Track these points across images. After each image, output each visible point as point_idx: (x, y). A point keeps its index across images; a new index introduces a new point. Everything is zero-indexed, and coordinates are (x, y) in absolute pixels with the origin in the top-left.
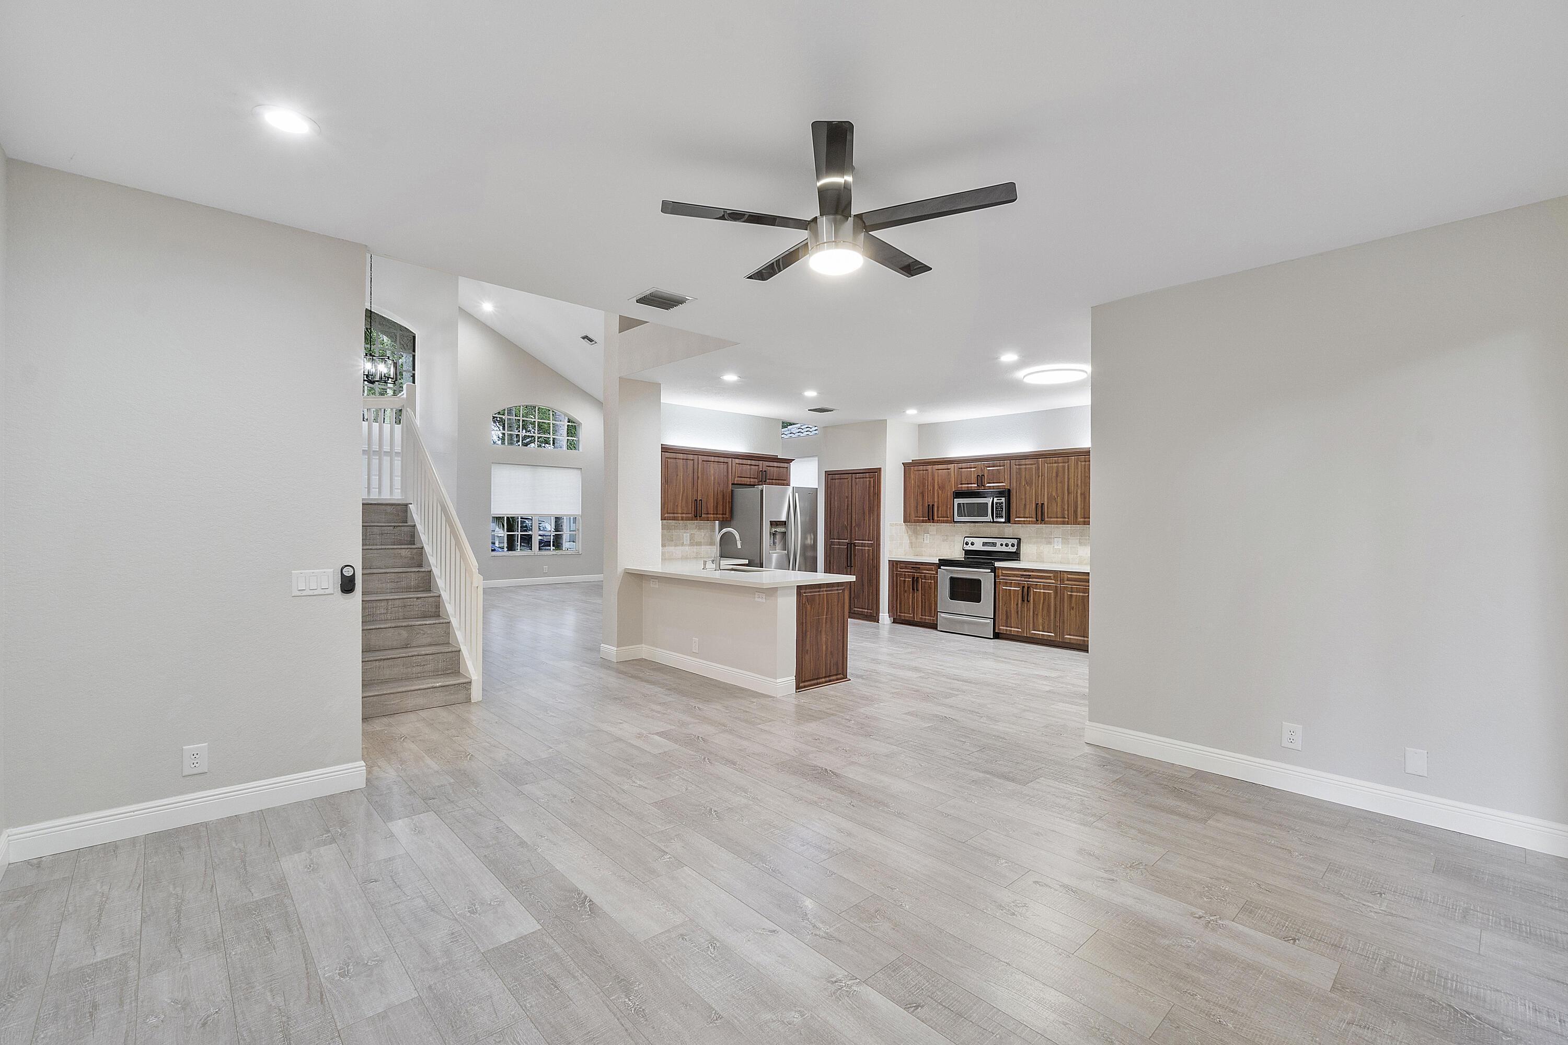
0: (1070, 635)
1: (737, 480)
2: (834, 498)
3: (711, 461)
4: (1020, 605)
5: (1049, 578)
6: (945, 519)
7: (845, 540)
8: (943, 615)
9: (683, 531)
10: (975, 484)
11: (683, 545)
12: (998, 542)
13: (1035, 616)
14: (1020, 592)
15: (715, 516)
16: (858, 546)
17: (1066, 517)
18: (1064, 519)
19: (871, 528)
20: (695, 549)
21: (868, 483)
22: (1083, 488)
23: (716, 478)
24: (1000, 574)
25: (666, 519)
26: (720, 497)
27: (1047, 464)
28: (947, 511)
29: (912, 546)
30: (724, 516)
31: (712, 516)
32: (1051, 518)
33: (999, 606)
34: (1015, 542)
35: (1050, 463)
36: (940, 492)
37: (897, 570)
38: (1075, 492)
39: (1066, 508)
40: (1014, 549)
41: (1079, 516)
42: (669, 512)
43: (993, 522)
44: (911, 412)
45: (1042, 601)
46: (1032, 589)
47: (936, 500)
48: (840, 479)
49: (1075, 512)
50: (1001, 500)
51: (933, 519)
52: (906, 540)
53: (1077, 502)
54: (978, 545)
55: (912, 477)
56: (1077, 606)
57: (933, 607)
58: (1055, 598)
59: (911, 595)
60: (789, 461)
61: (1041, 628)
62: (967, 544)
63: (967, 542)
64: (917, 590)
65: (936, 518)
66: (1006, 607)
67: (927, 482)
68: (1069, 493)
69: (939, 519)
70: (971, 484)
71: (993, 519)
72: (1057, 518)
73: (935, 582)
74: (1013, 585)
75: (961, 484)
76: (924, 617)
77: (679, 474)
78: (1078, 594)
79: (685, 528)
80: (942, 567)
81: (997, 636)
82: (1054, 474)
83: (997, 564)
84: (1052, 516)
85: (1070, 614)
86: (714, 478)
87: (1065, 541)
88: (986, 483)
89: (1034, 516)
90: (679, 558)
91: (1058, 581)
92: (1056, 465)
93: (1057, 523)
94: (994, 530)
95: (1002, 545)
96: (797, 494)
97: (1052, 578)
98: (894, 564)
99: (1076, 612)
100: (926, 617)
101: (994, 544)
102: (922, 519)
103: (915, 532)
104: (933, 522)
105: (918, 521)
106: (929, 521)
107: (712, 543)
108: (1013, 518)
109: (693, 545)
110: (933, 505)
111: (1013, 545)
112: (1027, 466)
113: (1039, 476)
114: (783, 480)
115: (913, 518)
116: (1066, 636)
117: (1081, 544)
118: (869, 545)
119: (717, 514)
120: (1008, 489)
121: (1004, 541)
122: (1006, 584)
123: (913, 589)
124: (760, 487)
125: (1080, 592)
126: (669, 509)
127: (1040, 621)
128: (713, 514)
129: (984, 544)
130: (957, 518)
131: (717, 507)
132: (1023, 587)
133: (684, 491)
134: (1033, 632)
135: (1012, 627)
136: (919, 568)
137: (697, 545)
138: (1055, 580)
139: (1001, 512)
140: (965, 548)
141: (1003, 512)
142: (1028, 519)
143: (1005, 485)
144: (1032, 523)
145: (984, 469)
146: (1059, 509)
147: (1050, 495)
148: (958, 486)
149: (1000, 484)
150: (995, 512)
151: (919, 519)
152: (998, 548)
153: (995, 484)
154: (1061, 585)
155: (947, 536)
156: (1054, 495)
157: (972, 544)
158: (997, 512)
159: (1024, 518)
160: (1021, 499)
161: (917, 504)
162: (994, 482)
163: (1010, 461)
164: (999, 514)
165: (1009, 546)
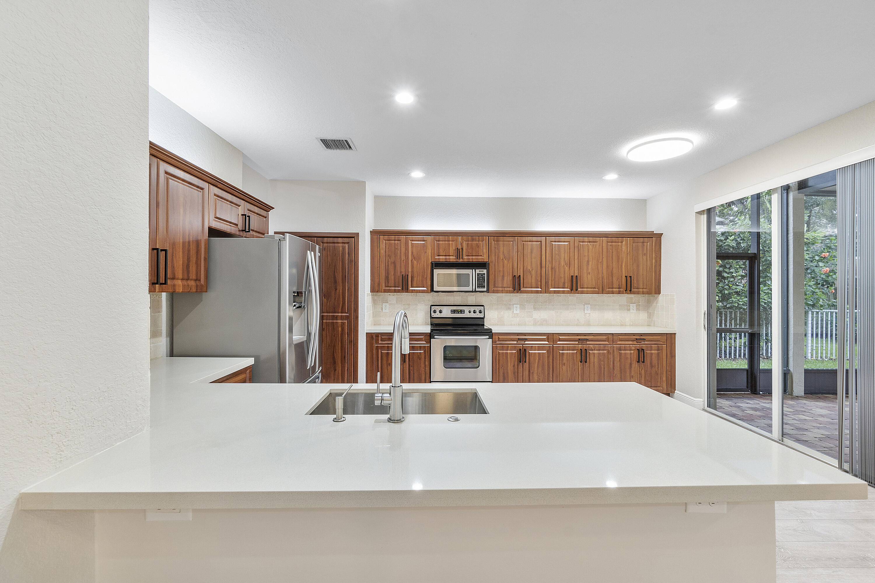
3: (179, 179)
4: (516, 366)
5: (543, 340)
6: (421, 288)
10: (454, 256)
12: (466, 309)
13: (531, 375)
14: (517, 355)
15: (185, 282)
17: (539, 287)
18: (537, 289)
19: (347, 298)
22: (553, 263)
24: (497, 340)
27: (522, 242)
28: (423, 281)
30: (198, 283)
31: (180, 282)
32: (526, 288)
33: (496, 369)
35: (525, 242)
36: (415, 262)
37: (375, 342)
38: (548, 267)
39: (539, 280)
40: (482, 315)
41: (550, 286)
43: (476, 291)
44: (417, 174)
45: (537, 361)
46: (528, 350)
47: (410, 270)
49: (547, 283)
50: (483, 271)
53: (548, 275)
54: (447, 313)
56: (568, 361)
58: (548, 357)
60: (268, 209)
62: (434, 312)
63: (434, 310)
65: (410, 288)
66: (504, 370)
68: (542, 267)
69: (413, 289)
70: (450, 255)
71: (473, 289)
72: (532, 287)
74: (509, 348)
75: (439, 256)
78: (568, 352)
80: (435, 337)
82: (530, 251)
84: (528, 286)
85: (562, 369)
87: (523, 307)
88: (465, 255)
89: (511, 285)
91: (552, 342)
92: (532, 243)
93: (531, 292)
95: (470, 312)
96: (312, 253)
97: (546, 340)
98: (373, 337)
99: (567, 367)
101: (462, 312)
102: (394, 288)
103: (374, 302)
104: (407, 292)
105: (389, 291)
106: (403, 290)
108: (492, 287)
110: (407, 275)
111: (480, 312)
112: (506, 243)
113: (515, 252)
115: (383, 287)
118: (342, 318)
119: (188, 279)
120: (487, 262)
121: (472, 309)
122: (503, 347)
125: (569, 350)
127: (536, 378)
128: (182, 279)
129: (454, 312)
130: (436, 288)
131: (188, 266)
132: (520, 350)
138: (548, 342)
139: (483, 282)
140: (433, 316)
141: (485, 282)
142: (506, 289)
143: (484, 258)
144: (508, 292)
145: (463, 243)
146: (533, 281)
147: (525, 268)
148: (438, 257)
149: (479, 257)
150: (477, 282)
151: (390, 288)
152: (466, 315)
153: (474, 257)
154: (554, 345)
155: (409, 305)
156: (529, 268)
157: (441, 312)
158: (479, 282)
159: (502, 287)
160: (500, 271)
161: (388, 273)
162: (472, 256)
163: (489, 237)
164: (481, 284)
165: (478, 313)
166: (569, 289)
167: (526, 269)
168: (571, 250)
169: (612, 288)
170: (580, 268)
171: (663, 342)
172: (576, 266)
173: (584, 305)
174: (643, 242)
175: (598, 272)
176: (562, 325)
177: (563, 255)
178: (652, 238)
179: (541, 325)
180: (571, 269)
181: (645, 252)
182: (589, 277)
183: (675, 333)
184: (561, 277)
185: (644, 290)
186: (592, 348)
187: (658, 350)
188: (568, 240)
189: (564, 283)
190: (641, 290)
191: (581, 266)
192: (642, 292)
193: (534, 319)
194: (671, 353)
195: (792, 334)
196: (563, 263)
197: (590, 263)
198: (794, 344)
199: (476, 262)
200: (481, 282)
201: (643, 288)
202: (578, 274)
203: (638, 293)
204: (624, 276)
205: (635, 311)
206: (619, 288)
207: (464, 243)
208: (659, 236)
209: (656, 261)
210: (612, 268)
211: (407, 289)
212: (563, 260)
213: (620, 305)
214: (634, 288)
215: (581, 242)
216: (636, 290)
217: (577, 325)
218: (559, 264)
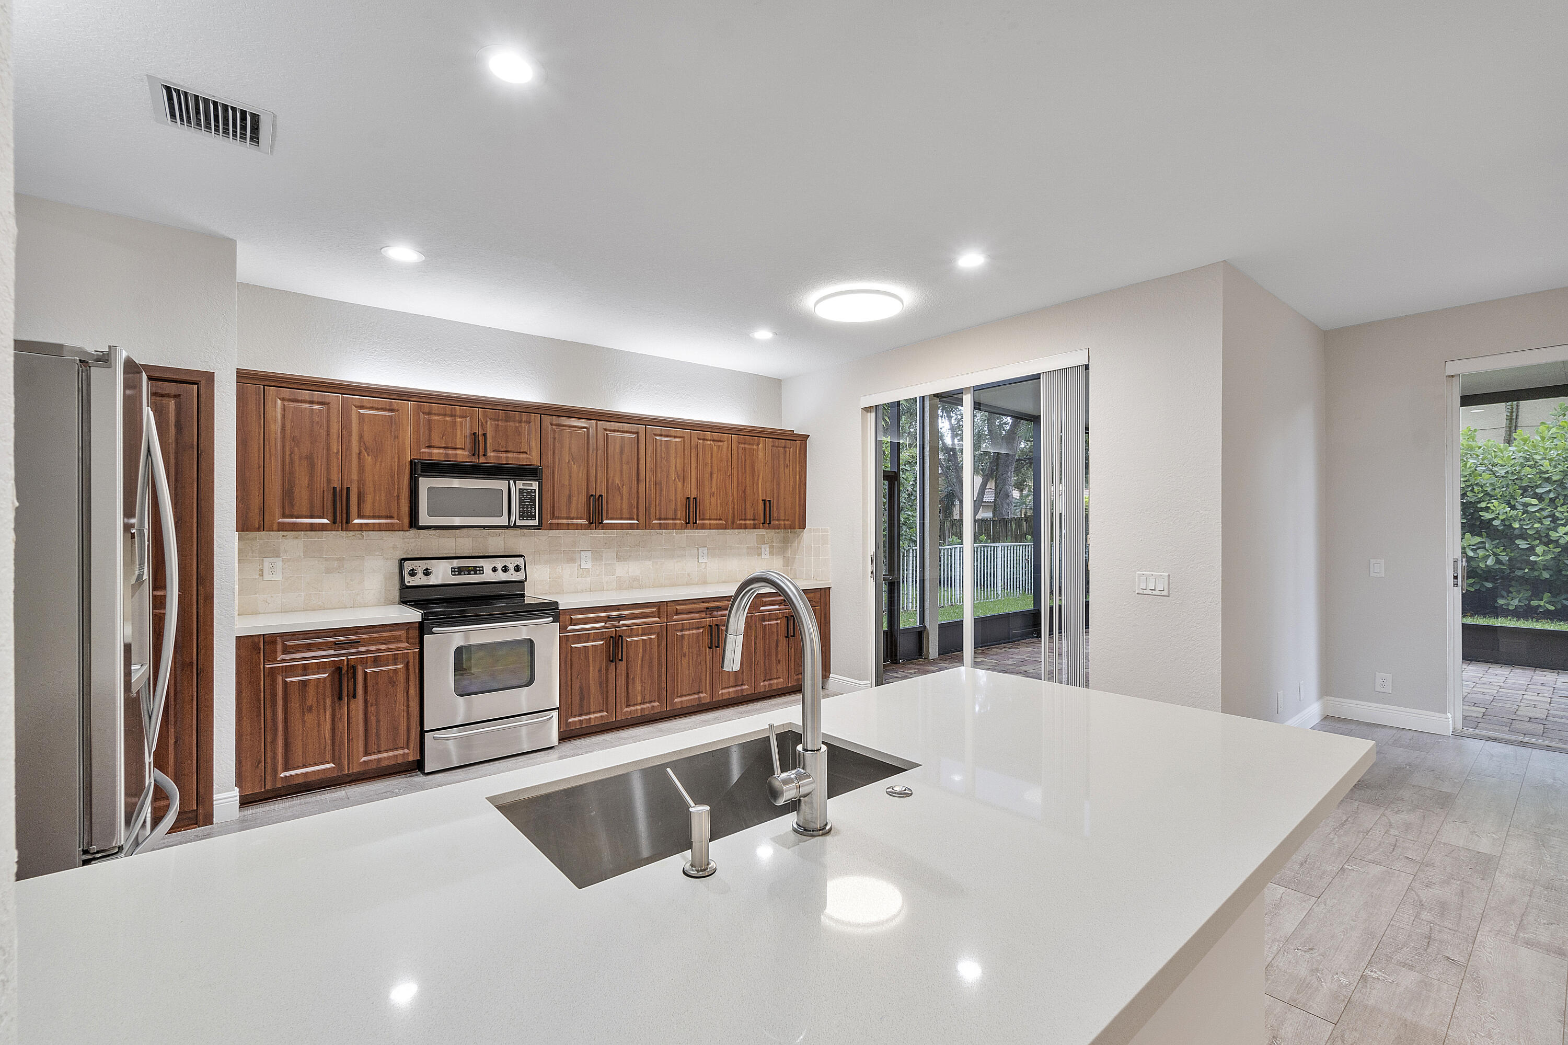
0: (681, 696)
5: (650, 615)
6: (385, 521)
8: (442, 734)
10: (464, 449)
12: (487, 565)
13: (630, 682)
14: (603, 649)
17: (636, 517)
18: (632, 521)
22: (658, 474)
24: (568, 622)
28: (392, 504)
32: (613, 518)
33: (567, 682)
34: (520, 561)
35: (611, 430)
36: (369, 459)
37: (272, 659)
38: (648, 480)
39: (634, 504)
40: (521, 576)
41: (653, 516)
43: (515, 526)
44: (402, 252)
45: (640, 655)
46: (624, 638)
47: (355, 477)
49: (647, 510)
50: (531, 485)
53: (650, 496)
54: (441, 574)
56: (691, 650)
58: (659, 646)
61: (634, 698)
62: (413, 572)
63: (413, 569)
65: (354, 521)
66: (582, 680)
67: (322, 432)
68: (640, 481)
69: (363, 521)
70: (456, 449)
71: (513, 521)
72: (622, 518)
75: (429, 447)
76: (373, 757)
78: (691, 632)
80: (435, 629)
82: (620, 450)
84: (615, 516)
85: (682, 664)
87: (597, 556)
88: (492, 450)
89: (585, 515)
91: (664, 618)
92: (622, 434)
95: (495, 570)
98: (259, 645)
99: (689, 659)
101: (475, 570)
102: (305, 521)
106: (332, 525)
108: (550, 517)
110: (346, 489)
111: (517, 569)
112: (576, 430)
113: (594, 450)
115: (274, 518)
116: (676, 700)
117: (619, 558)
120: (540, 466)
121: (499, 563)
122: (579, 639)
125: (692, 629)
127: (638, 688)
129: (459, 571)
130: (428, 520)
132: (611, 637)
134: (626, 710)
135: (592, 714)
136: (347, 642)
138: (659, 618)
139: (531, 508)
140: (409, 582)
141: (535, 508)
142: (575, 521)
143: (533, 459)
144: (578, 527)
145: (486, 422)
146: (625, 506)
147: (610, 481)
148: (427, 450)
149: (521, 456)
150: (519, 508)
151: (297, 520)
152: (488, 576)
153: (510, 455)
154: (668, 623)
155: (340, 559)
156: (617, 482)
157: (427, 573)
158: (523, 508)
159: (567, 518)
160: (563, 486)
161: (291, 483)
162: (507, 452)
163: (541, 416)
164: (527, 510)
165: (512, 570)
166: (684, 522)
167: (612, 482)
168: (686, 452)
169: (745, 520)
170: (699, 484)
171: (817, 602)
172: (694, 480)
173: (698, 549)
174: (785, 447)
175: (725, 493)
176: (664, 586)
177: (673, 460)
178: (796, 440)
179: (630, 588)
180: (686, 486)
181: (787, 462)
182: (713, 500)
183: (830, 588)
184: (670, 500)
185: (786, 522)
188: (682, 435)
190: (782, 522)
191: (701, 481)
192: (783, 526)
193: (617, 577)
194: (825, 617)
195: (928, 579)
196: (673, 476)
197: (714, 477)
198: (930, 591)
199: (514, 464)
200: (527, 508)
201: (784, 520)
202: (698, 494)
203: (778, 527)
204: (761, 499)
205: (768, 556)
206: (754, 520)
207: (488, 423)
208: (804, 439)
209: (800, 478)
210: (745, 487)
211: (347, 522)
212: (673, 468)
213: (748, 548)
214: (773, 520)
215: (701, 439)
216: (777, 522)
217: (687, 584)
218: (667, 477)
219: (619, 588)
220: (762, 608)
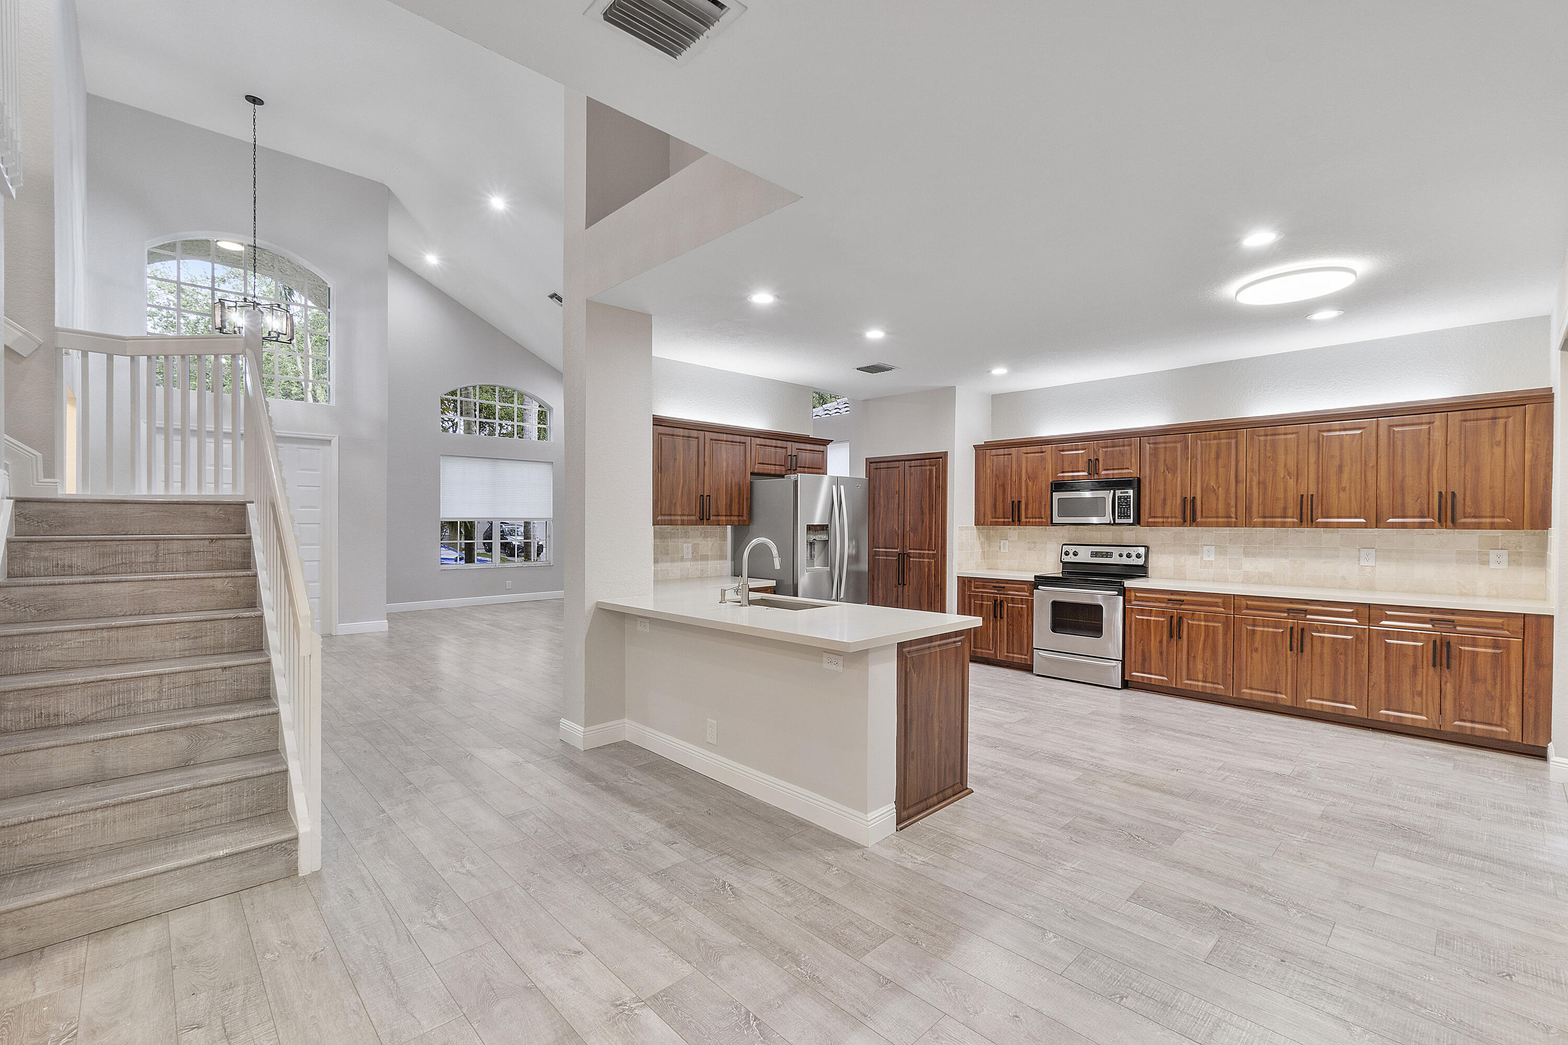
0: (1251, 688)
1: (758, 468)
2: (879, 494)
3: (722, 441)
4: (1165, 643)
5: (1216, 605)
6: (1037, 520)
7: (895, 548)
8: (1042, 653)
9: (683, 540)
10: (1083, 471)
11: (682, 559)
12: (1116, 551)
13: (1191, 659)
14: (1166, 625)
15: (728, 518)
16: (914, 557)
17: (1233, 515)
18: (1230, 520)
19: (934, 533)
20: (699, 565)
21: (928, 472)
22: (1262, 473)
23: (730, 465)
24: (1133, 598)
25: (660, 523)
26: (735, 490)
27: (1201, 440)
28: (1040, 509)
29: (984, 557)
30: (741, 518)
31: (724, 518)
32: (1207, 517)
33: (1131, 643)
34: (1142, 551)
35: (1206, 440)
36: (1030, 483)
37: (970, 590)
38: (1248, 480)
39: (1233, 503)
40: (1141, 562)
41: (1255, 513)
42: (663, 513)
43: (1115, 524)
44: (999, 371)
45: (1202, 638)
46: (1185, 620)
47: (1023, 494)
48: (888, 468)
49: (1248, 509)
50: (1127, 492)
51: (1019, 521)
52: (978, 550)
53: (1251, 494)
54: (1084, 555)
55: (988, 464)
56: (1264, 646)
57: (1025, 642)
58: (1225, 634)
59: (991, 623)
60: (825, 443)
61: (1200, 676)
62: (1067, 554)
63: (1067, 551)
64: (1001, 618)
65: (1023, 519)
66: (1143, 645)
67: (1009, 470)
68: (1237, 482)
69: (1028, 520)
70: (1079, 471)
71: (1114, 520)
72: (1218, 517)
73: (1028, 607)
74: (1153, 613)
75: (1063, 472)
76: (1011, 655)
77: (677, 457)
78: (1266, 629)
79: (686, 535)
80: (1040, 587)
81: (1126, 685)
82: (1213, 455)
83: (1128, 583)
84: (1210, 515)
85: (1252, 658)
86: (727, 466)
87: (1221, 550)
88: (1101, 470)
89: (1179, 513)
90: (676, 579)
91: (1230, 609)
92: (1215, 442)
93: (1218, 525)
94: (1108, 535)
95: (1121, 555)
96: (842, 487)
97: (1220, 605)
98: (965, 582)
99: (1262, 655)
100: (1015, 655)
101: (1107, 555)
102: (1002, 520)
103: (988, 538)
104: (1019, 525)
105: (997, 524)
106: (1013, 523)
107: (722, 557)
108: (1145, 516)
109: (697, 560)
110: (1019, 502)
111: (1137, 555)
112: (1168, 445)
113: (1188, 459)
114: (819, 468)
115: (989, 519)
116: (1245, 690)
117: (1246, 554)
118: (929, 556)
119: (731, 516)
120: (1138, 478)
121: (1125, 551)
122: (1142, 612)
123: (995, 617)
124: (793, 477)
125: (1268, 627)
126: (663, 510)
127: (1200, 666)
128: (725, 516)
129: (1095, 554)
130: (1056, 519)
131: (731, 506)
132: (1172, 617)
133: (684, 482)
134: (1186, 682)
135: (1151, 674)
136: (1004, 587)
137: (701, 560)
138: (1224, 609)
139: (1127, 510)
140: (1065, 558)
141: (1130, 510)
142: (1170, 520)
143: (1131, 472)
144: (1174, 525)
145: (1099, 451)
146: (1221, 506)
147: (1205, 484)
148: (1059, 475)
149: (1124, 471)
150: (1118, 510)
151: (999, 520)
152: (1115, 560)
153: (1116, 472)
154: (1236, 615)
155: (1035, 543)
156: (1212, 485)
157: (1075, 554)
158: (1122, 510)
159: (1163, 517)
160: (1159, 491)
161: (995, 500)
162: (1113, 469)
163: (1141, 438)
164: (1124, 512)
165: (1134, 557)
166: (1296, 520)
167: (1207, 486)
168: (1301, 449)
170: (1321, 479)
171: (1516, 632)
172: (1312, 475)
173: (1359, 550)
175: (1366, 486)
177: (1281, 458)
178: (1525, 405)
179: (1260, 583)
180: (1301, 483)
181: (1499, 436)
182: (1344, 495)
183: (1550, 614)
184: (1277, 499)
185: (1496, 520)
186: (1317, 627)
187: (1496, 645)
188: (1294, 431)
189: (1285, 509)
191: (1324, 476)
193: (1244, 571)
194: (1538, 658)
196: (1282, 473)
197: (1346, 470)
199: (1118, 478)
201: (1493, 517)
202: (1318, 491)
204: (1434, 492)
205: (1504, 566)
206: (1422, 517)
207: (1100, 450)
210: (1404, 477)
212: (1282, 466)
213: (1459, 553)
214: (1463, 517)
215: (1324, 431)
216: (1473, 520)
217: (1340, 588)
218: (1273, 475)
219: (1247, 580)
220: (1383, 623)
